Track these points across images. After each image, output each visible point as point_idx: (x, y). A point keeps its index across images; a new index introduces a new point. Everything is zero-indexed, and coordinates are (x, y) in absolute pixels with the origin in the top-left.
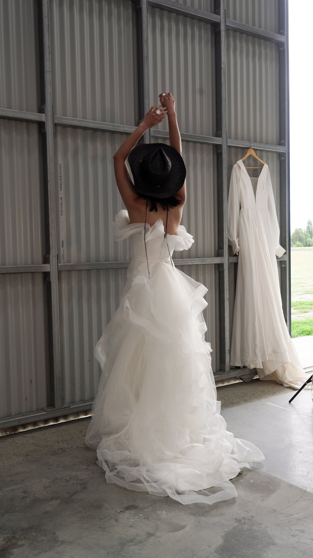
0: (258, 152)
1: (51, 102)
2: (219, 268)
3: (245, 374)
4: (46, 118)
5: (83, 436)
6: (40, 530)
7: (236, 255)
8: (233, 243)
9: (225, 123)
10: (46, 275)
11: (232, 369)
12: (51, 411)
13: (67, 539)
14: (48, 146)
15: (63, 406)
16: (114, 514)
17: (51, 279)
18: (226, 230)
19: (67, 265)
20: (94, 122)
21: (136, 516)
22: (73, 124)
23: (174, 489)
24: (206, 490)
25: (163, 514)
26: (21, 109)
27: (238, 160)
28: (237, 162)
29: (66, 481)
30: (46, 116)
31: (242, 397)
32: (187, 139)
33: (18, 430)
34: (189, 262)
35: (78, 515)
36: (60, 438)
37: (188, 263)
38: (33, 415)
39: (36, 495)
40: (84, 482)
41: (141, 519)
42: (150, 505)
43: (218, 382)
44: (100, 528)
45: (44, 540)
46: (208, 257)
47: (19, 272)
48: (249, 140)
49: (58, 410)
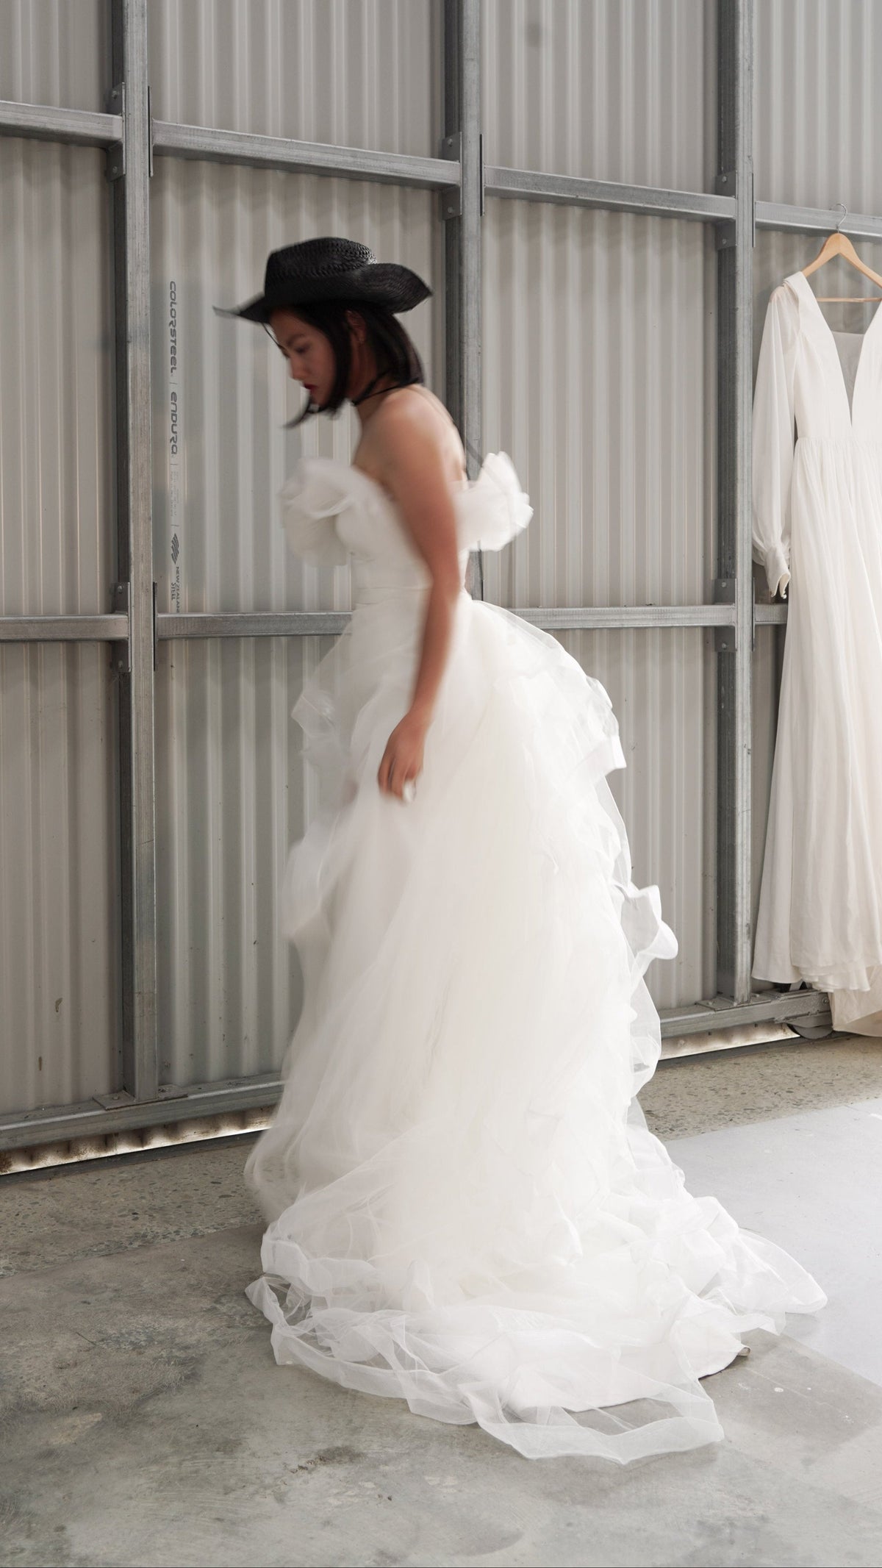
0: (866, 247)
1: (144, 75)
2: (719, 640)
3: (805, 1012)
4: (126, 131)
5: (220, 1197)
6: (16, 1514)
7: (778, 600)
8: (770, 557)
9: (746, 147)
10: (116, 650)
11: (760, 992)
12: (122, 1107)
13: (101, 1553)
14: (129, 222)
15: (163, 1091)
16: (276, 1475)
17: (130, 666)
18: (746, 512)
19: (187, 618)
20: (287, 142)
21: (351, 1486)
22: (218, 150)
23: (500, 1400)
24: (611, 1409)
25: (446, 1487)
26: (45, 100)
27: (792, 273)
28: (788, 279)
29: (133, 1350)
30: (126, 121)
31: (788, 1092)
32: (616, 202)
33: (10, 1165)
34: (611, 617)
35: (154, 1468)
36: (144, 1201)
37: (607, 623)
38: (58, 1119)
39: (27, 1390)
40: (194, 1355)
41: (366, 1499)
42: (407, 1451)
43: (710, 1034)
44: (218, 1519)
45: (22, 1550)
46: (680, 604)
47: (22, 637)
48: (834, 206)
49: (144, 1106)
